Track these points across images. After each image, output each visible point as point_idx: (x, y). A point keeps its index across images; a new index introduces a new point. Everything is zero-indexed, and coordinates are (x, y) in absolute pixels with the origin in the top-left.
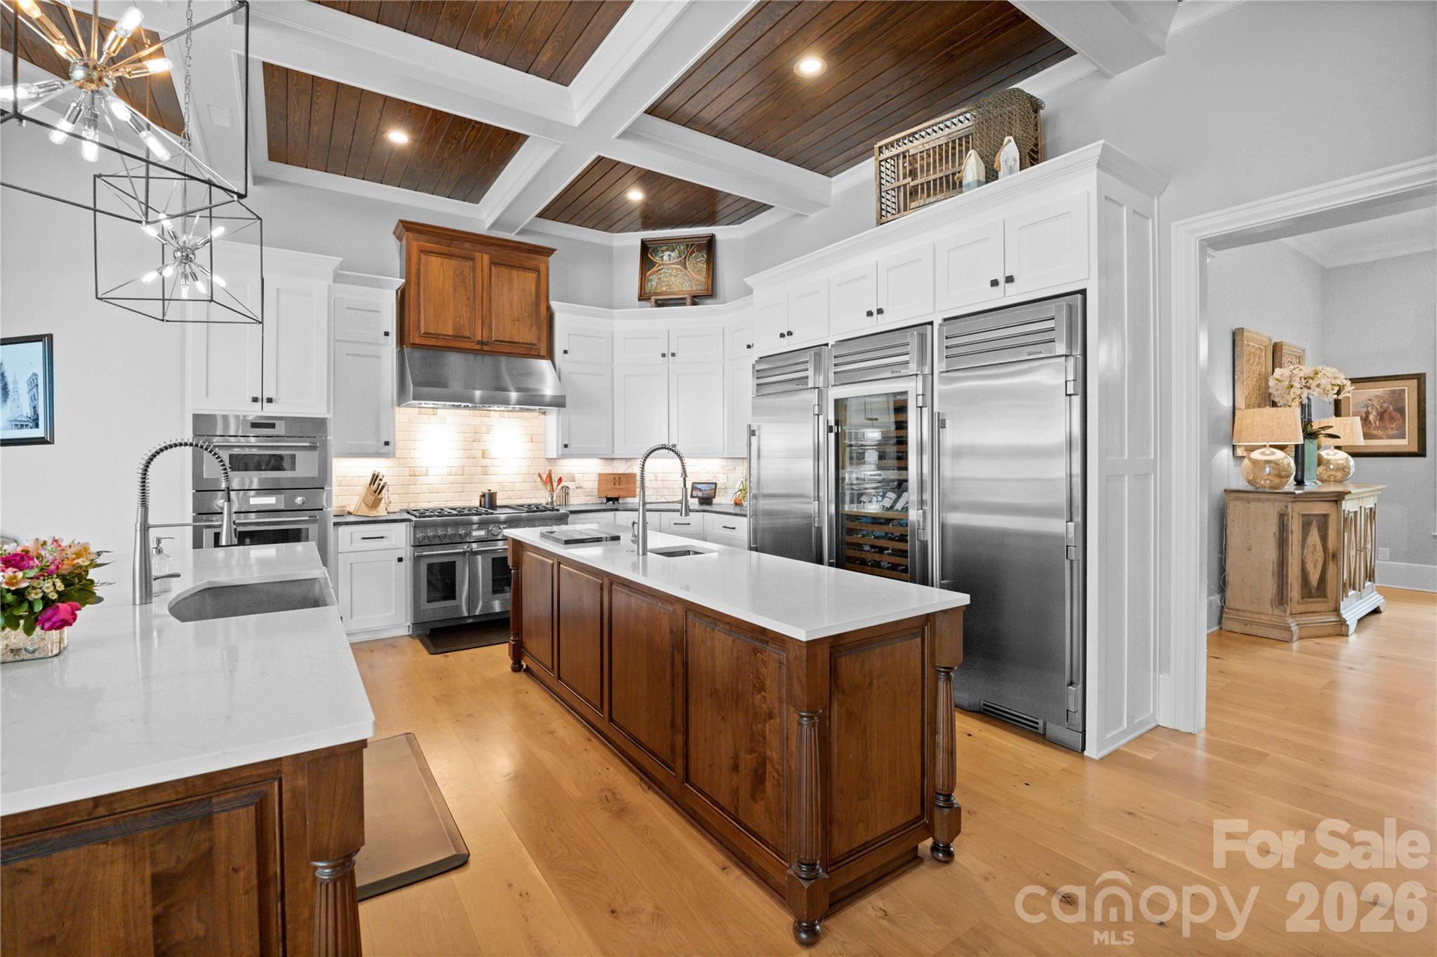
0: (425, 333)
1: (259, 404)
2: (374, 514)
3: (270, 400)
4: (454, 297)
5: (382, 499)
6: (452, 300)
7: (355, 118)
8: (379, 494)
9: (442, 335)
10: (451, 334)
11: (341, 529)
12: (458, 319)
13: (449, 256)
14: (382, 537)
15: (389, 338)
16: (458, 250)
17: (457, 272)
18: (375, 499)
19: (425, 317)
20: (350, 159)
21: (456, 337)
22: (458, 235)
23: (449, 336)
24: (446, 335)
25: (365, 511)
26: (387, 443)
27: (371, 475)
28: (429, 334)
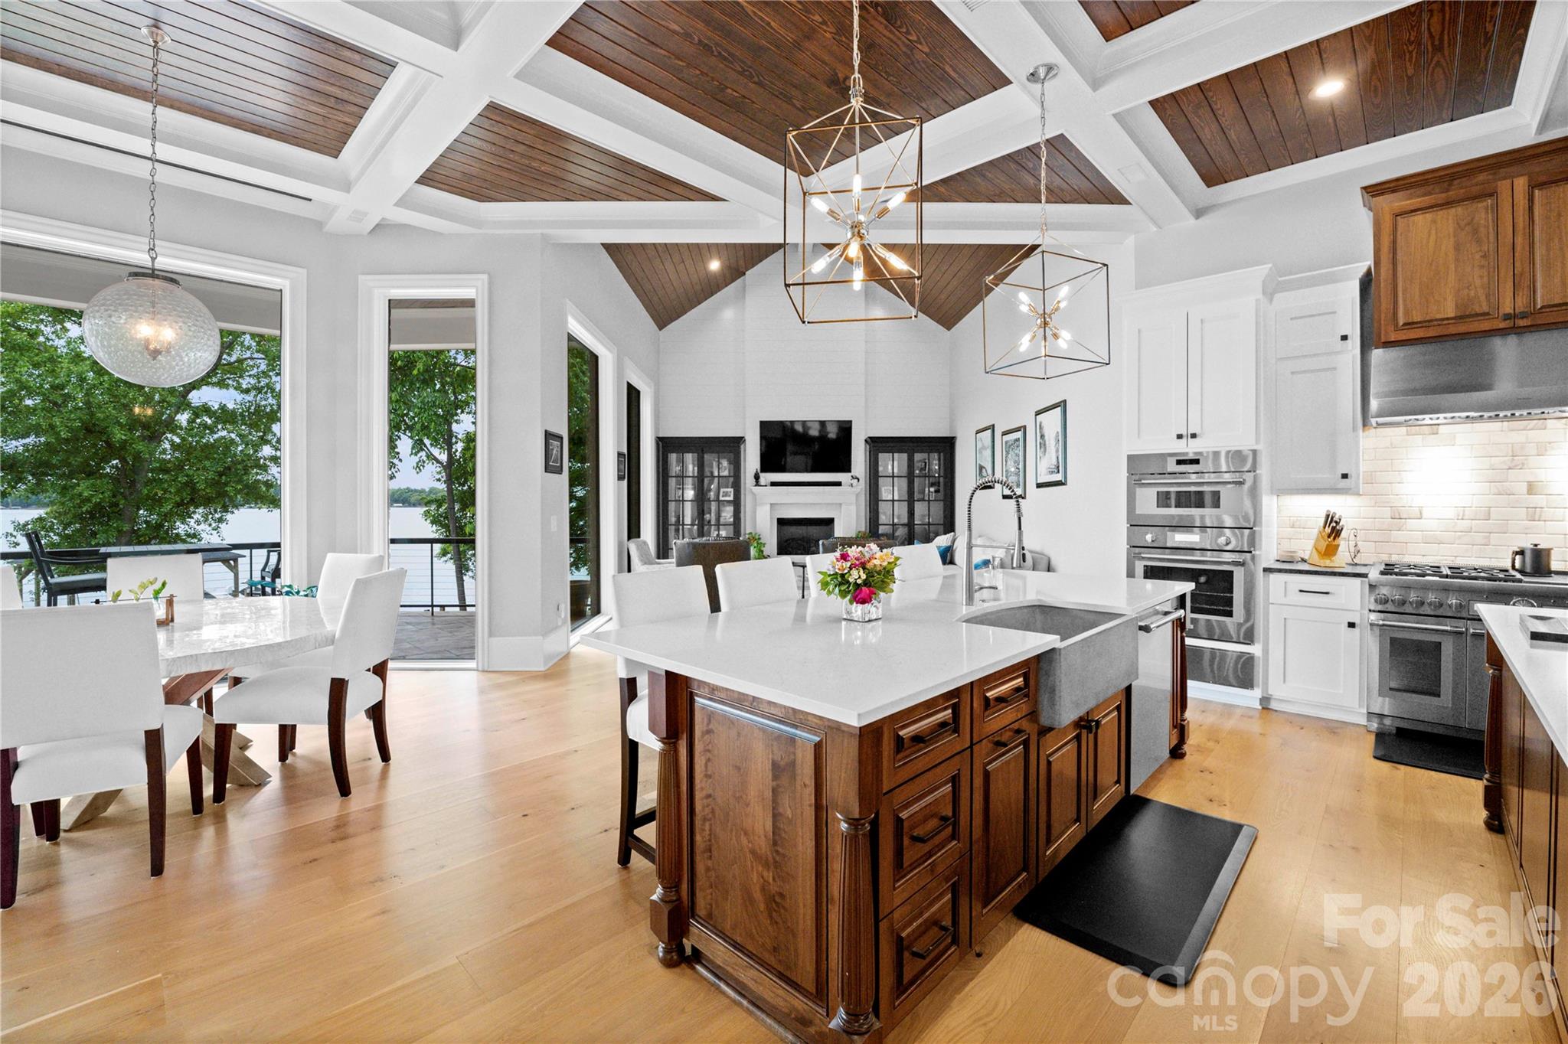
0: (1405, 324)
1: (1184, 440)
2: (1326, 563)
3: (1194, 436)
4: (1457, 260)
5: (1338, 546)
6: (1452, 266)
7: (1265, 99)
8: (1334, 539)
9: (1436, 320)
10: (1452, 315)
11: (1273, 576)
12: (1466, 292)
13: (1448, 204)
14: (1327, 593)
15: (1349, 341)
16: (1462, 191)
17: (1463, 223)
18: (1328, 545)
19: (1405, 300)
20: (1288, 144)
21: (1460, 318)
22: (1465, 168)
23: (1448, 319)
24: (1443, 320)
25: (1316, 559)
26: (1345, 476)
27: (1324, 516)
28: (1413, 323)
